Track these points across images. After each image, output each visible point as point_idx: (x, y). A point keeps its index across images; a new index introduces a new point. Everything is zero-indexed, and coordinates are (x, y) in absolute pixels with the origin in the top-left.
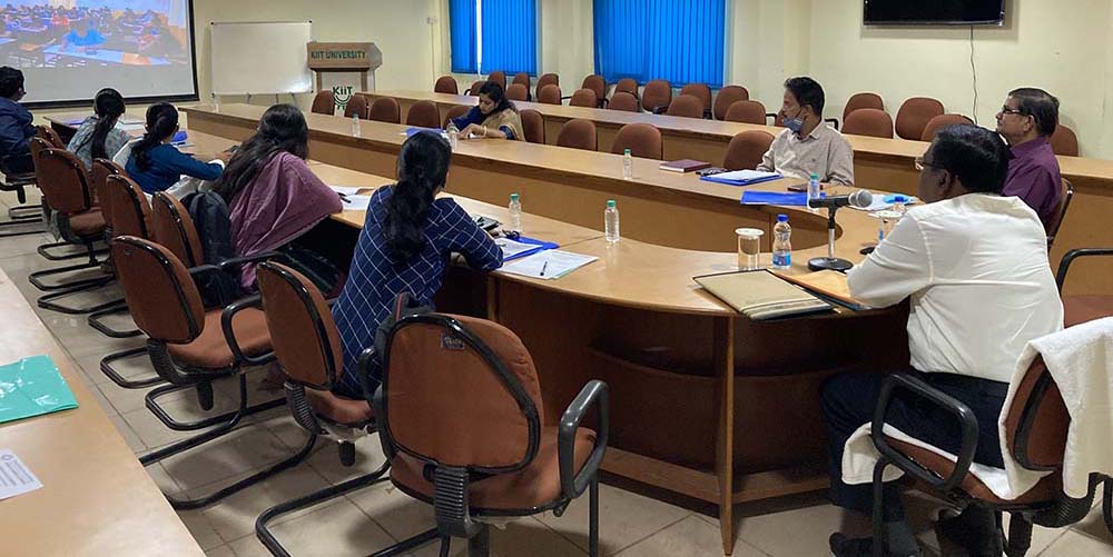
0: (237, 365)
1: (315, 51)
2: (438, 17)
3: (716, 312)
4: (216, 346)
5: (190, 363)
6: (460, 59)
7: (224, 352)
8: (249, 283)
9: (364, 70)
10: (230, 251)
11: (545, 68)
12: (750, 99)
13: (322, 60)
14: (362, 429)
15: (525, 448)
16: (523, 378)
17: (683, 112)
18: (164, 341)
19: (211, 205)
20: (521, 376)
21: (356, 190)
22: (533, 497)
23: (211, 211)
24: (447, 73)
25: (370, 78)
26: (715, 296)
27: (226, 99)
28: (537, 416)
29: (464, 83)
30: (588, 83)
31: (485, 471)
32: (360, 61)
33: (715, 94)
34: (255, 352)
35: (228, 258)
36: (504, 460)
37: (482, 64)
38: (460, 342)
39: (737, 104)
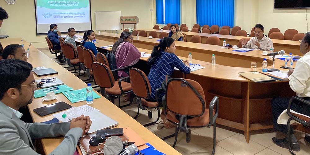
0: (121, 94)
1: (122, 19)
2: (153, 9)
3: (245, 81)
4: (117, 89)
5: (110, 94)
6: (159, 20)
7: (118, 91)
8: (120, 75)
9: (135, 24)
10: (116, 67)
11: (182, 22)
12: (241, 30)
13: (124, 21)
14: (155, 108)
15: (202, 111)
16: (201, 94)
17: (223, 33)
18: (104, 88)
19: (111, 56)
20: (200, 93)
21: (144, 52)
22: (203, 123)
23: (112, 57)
24: (156, 24)
25: (136, 26)
26: (244, 77)
27: (101, 31)
28: (204, 103)
29: (161, 26)
30: (195, 26)
31: (192, 116)
32: (134, 21)
33: (231, 29)
34: (126, 91)
35: (116, 69)
36: (196, 114)
37: (165, 21)
38: (186, 85)
39: (238, 31)
